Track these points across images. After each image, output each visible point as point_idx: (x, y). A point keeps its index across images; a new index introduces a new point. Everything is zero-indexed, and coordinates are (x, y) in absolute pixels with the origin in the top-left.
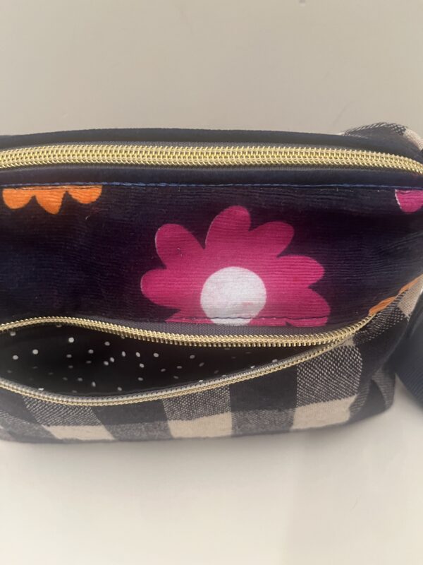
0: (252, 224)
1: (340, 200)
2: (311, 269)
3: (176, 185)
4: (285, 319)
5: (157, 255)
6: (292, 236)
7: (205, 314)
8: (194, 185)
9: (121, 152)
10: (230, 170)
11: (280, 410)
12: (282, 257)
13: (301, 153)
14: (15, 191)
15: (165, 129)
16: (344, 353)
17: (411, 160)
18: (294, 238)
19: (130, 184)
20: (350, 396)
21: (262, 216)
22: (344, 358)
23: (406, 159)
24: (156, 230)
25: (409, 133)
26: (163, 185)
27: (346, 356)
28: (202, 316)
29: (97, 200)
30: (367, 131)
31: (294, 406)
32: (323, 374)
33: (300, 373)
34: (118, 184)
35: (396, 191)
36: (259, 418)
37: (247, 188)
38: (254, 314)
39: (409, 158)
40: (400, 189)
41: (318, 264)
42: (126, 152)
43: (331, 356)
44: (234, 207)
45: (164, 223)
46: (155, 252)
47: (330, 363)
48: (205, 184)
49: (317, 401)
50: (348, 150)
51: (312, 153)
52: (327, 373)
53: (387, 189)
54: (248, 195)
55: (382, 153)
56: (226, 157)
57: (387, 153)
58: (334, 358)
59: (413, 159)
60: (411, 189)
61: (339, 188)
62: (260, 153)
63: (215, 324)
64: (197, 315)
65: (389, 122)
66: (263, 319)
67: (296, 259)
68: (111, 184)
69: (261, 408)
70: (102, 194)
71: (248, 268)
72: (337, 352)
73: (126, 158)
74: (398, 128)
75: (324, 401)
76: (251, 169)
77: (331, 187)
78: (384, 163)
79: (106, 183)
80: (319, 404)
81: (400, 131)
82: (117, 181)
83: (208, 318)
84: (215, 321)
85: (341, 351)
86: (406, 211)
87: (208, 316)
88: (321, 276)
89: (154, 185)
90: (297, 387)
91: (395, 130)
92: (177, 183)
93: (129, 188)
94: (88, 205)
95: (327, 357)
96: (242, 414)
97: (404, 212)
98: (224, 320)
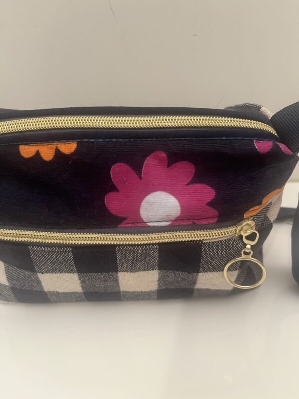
0: (169, 163)
1: (221, 146)
2: (207, 193)
3: (121, 140)
4: (191, 220)
5: (113, 182)
6: (194, 171)
7: (143, 220)
8: (133, 140)
9: (88, 120)
10: (154, 130)
11: (189, 273)
12: (190, 185)
13: (197, 120)
14: (26, 147)
15: (115, 107)
16: (233, 243)
17: (263, 124)
18: (195, 172)
19: (94, 140)
20: (234, 270)
21: (174, 158)
22: (233, 246)
23: (260, 123)
24: (111, 167)
25: (263, 109)
26: (114, 140)
27: (234, 245)
28: (141, 221)
29: (75, 151)
30: (238, 107)
31: (198, 272)
32: (218, 254)
33: (204, 250)
34: (86, 140)
35: (255, 141)
36: (175, 276)
37: (165, 141)
38: (173, 219)
39: (262, 122)
40: (257, 140)
41: (212, 189)
42: (91, 120)
43: (225, 243)
44: (157, 152)
45: (116, 163)
46: (112, 181)
47: (223, 247)
48: (139, 139)
49: (213, 271)
50: (225, 118)
51: (203, 120)
52: (221, 253)
53: (249, 140)
54: (165, 145)
55: (245, 119)
56: (152, 123)
57: (248, 120)
58: (226, 245)
59: (264, 123)
60: (263, 140)
61: (220, 140)
62: (172, 120)
63: (149, 226)
64: (138, 221)
65: (252, 103)
66: (179, 221)
67: (198, 186)
68: (82, 140)
69: (177, 270)
70: (77, 146)
71: (169, 193)
72: (229, 241)
73: (91, 124)
74: (257, 107)
75: (217, 271)
76: (167, 130)
77: (216, 139)
78: (247, 125)
79: (79, 140)
80: (214, 273)
81: (258, 108)
82: (86, 139)
83: (144, 222)
84: (149, 224)
85: (232, 241)
86: (261, 152)
87: (145, 221)
88: (213, 197)
89: (109, 140)
90: (201, 259)
91: (255, 107)
92: (122, 139)
93: (93, 142)
94: (69, 155)
95: (222, 244)
96: (165, 272)
97: (260, 153)
98: (155, 223)
